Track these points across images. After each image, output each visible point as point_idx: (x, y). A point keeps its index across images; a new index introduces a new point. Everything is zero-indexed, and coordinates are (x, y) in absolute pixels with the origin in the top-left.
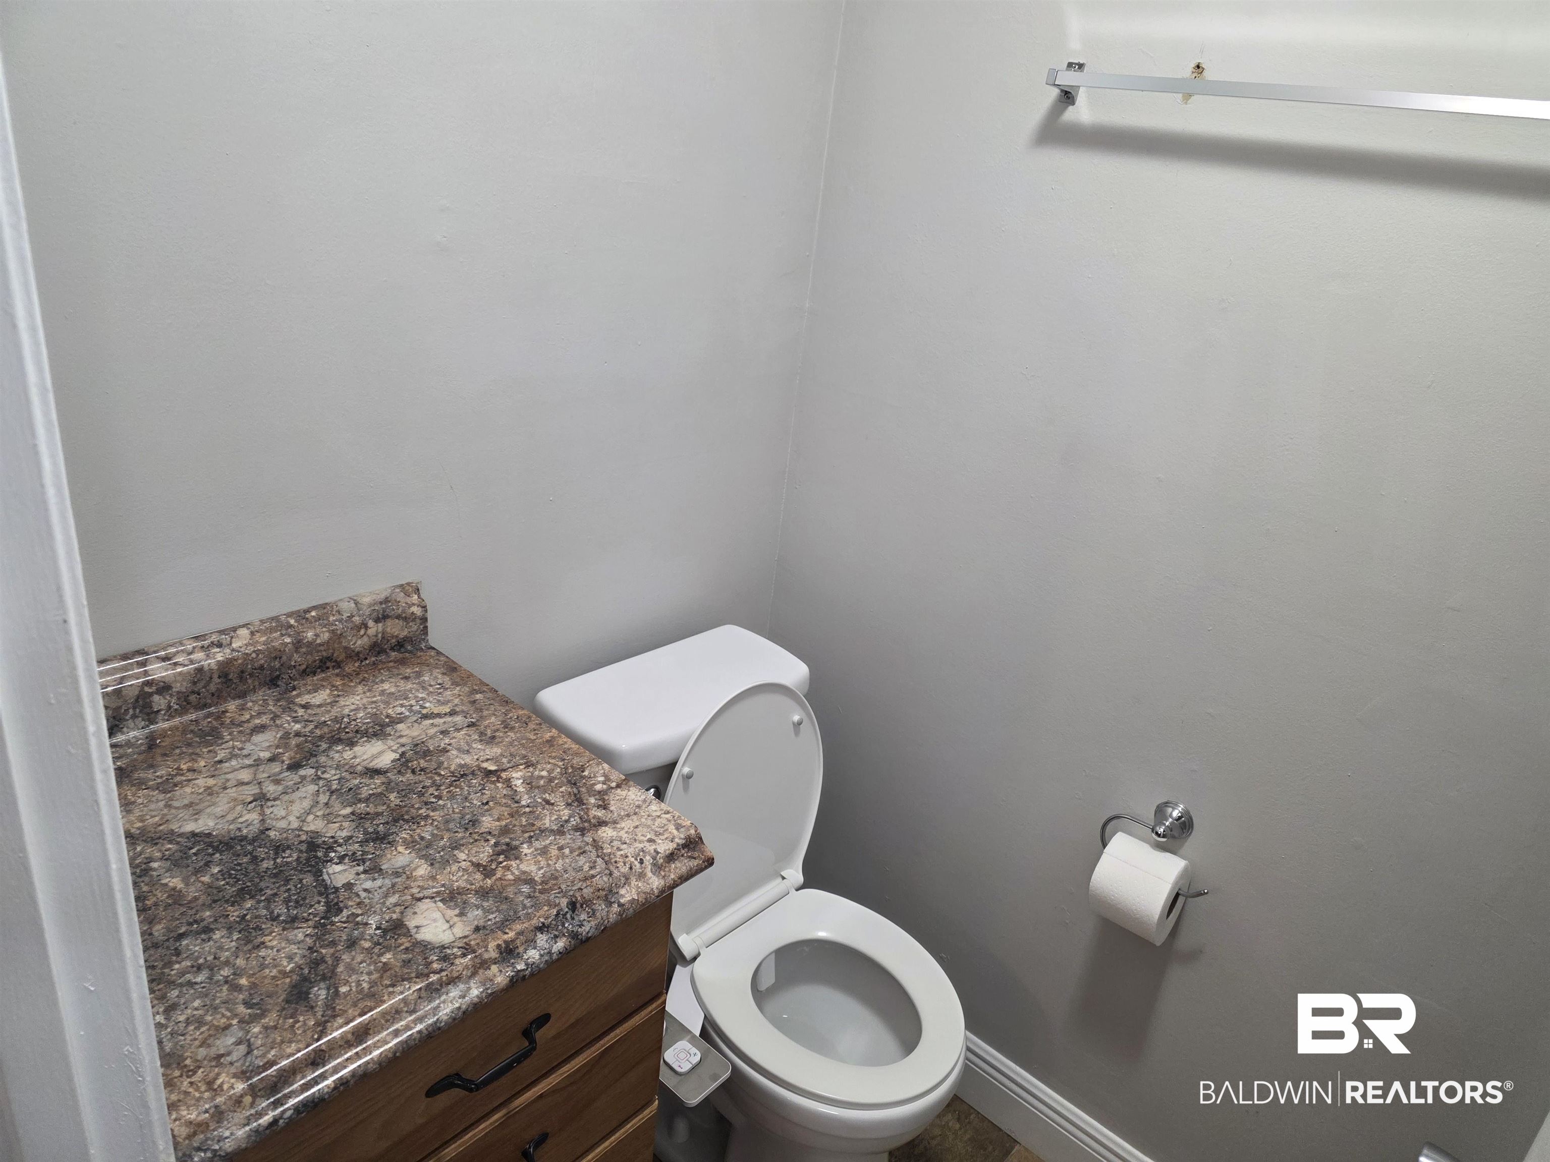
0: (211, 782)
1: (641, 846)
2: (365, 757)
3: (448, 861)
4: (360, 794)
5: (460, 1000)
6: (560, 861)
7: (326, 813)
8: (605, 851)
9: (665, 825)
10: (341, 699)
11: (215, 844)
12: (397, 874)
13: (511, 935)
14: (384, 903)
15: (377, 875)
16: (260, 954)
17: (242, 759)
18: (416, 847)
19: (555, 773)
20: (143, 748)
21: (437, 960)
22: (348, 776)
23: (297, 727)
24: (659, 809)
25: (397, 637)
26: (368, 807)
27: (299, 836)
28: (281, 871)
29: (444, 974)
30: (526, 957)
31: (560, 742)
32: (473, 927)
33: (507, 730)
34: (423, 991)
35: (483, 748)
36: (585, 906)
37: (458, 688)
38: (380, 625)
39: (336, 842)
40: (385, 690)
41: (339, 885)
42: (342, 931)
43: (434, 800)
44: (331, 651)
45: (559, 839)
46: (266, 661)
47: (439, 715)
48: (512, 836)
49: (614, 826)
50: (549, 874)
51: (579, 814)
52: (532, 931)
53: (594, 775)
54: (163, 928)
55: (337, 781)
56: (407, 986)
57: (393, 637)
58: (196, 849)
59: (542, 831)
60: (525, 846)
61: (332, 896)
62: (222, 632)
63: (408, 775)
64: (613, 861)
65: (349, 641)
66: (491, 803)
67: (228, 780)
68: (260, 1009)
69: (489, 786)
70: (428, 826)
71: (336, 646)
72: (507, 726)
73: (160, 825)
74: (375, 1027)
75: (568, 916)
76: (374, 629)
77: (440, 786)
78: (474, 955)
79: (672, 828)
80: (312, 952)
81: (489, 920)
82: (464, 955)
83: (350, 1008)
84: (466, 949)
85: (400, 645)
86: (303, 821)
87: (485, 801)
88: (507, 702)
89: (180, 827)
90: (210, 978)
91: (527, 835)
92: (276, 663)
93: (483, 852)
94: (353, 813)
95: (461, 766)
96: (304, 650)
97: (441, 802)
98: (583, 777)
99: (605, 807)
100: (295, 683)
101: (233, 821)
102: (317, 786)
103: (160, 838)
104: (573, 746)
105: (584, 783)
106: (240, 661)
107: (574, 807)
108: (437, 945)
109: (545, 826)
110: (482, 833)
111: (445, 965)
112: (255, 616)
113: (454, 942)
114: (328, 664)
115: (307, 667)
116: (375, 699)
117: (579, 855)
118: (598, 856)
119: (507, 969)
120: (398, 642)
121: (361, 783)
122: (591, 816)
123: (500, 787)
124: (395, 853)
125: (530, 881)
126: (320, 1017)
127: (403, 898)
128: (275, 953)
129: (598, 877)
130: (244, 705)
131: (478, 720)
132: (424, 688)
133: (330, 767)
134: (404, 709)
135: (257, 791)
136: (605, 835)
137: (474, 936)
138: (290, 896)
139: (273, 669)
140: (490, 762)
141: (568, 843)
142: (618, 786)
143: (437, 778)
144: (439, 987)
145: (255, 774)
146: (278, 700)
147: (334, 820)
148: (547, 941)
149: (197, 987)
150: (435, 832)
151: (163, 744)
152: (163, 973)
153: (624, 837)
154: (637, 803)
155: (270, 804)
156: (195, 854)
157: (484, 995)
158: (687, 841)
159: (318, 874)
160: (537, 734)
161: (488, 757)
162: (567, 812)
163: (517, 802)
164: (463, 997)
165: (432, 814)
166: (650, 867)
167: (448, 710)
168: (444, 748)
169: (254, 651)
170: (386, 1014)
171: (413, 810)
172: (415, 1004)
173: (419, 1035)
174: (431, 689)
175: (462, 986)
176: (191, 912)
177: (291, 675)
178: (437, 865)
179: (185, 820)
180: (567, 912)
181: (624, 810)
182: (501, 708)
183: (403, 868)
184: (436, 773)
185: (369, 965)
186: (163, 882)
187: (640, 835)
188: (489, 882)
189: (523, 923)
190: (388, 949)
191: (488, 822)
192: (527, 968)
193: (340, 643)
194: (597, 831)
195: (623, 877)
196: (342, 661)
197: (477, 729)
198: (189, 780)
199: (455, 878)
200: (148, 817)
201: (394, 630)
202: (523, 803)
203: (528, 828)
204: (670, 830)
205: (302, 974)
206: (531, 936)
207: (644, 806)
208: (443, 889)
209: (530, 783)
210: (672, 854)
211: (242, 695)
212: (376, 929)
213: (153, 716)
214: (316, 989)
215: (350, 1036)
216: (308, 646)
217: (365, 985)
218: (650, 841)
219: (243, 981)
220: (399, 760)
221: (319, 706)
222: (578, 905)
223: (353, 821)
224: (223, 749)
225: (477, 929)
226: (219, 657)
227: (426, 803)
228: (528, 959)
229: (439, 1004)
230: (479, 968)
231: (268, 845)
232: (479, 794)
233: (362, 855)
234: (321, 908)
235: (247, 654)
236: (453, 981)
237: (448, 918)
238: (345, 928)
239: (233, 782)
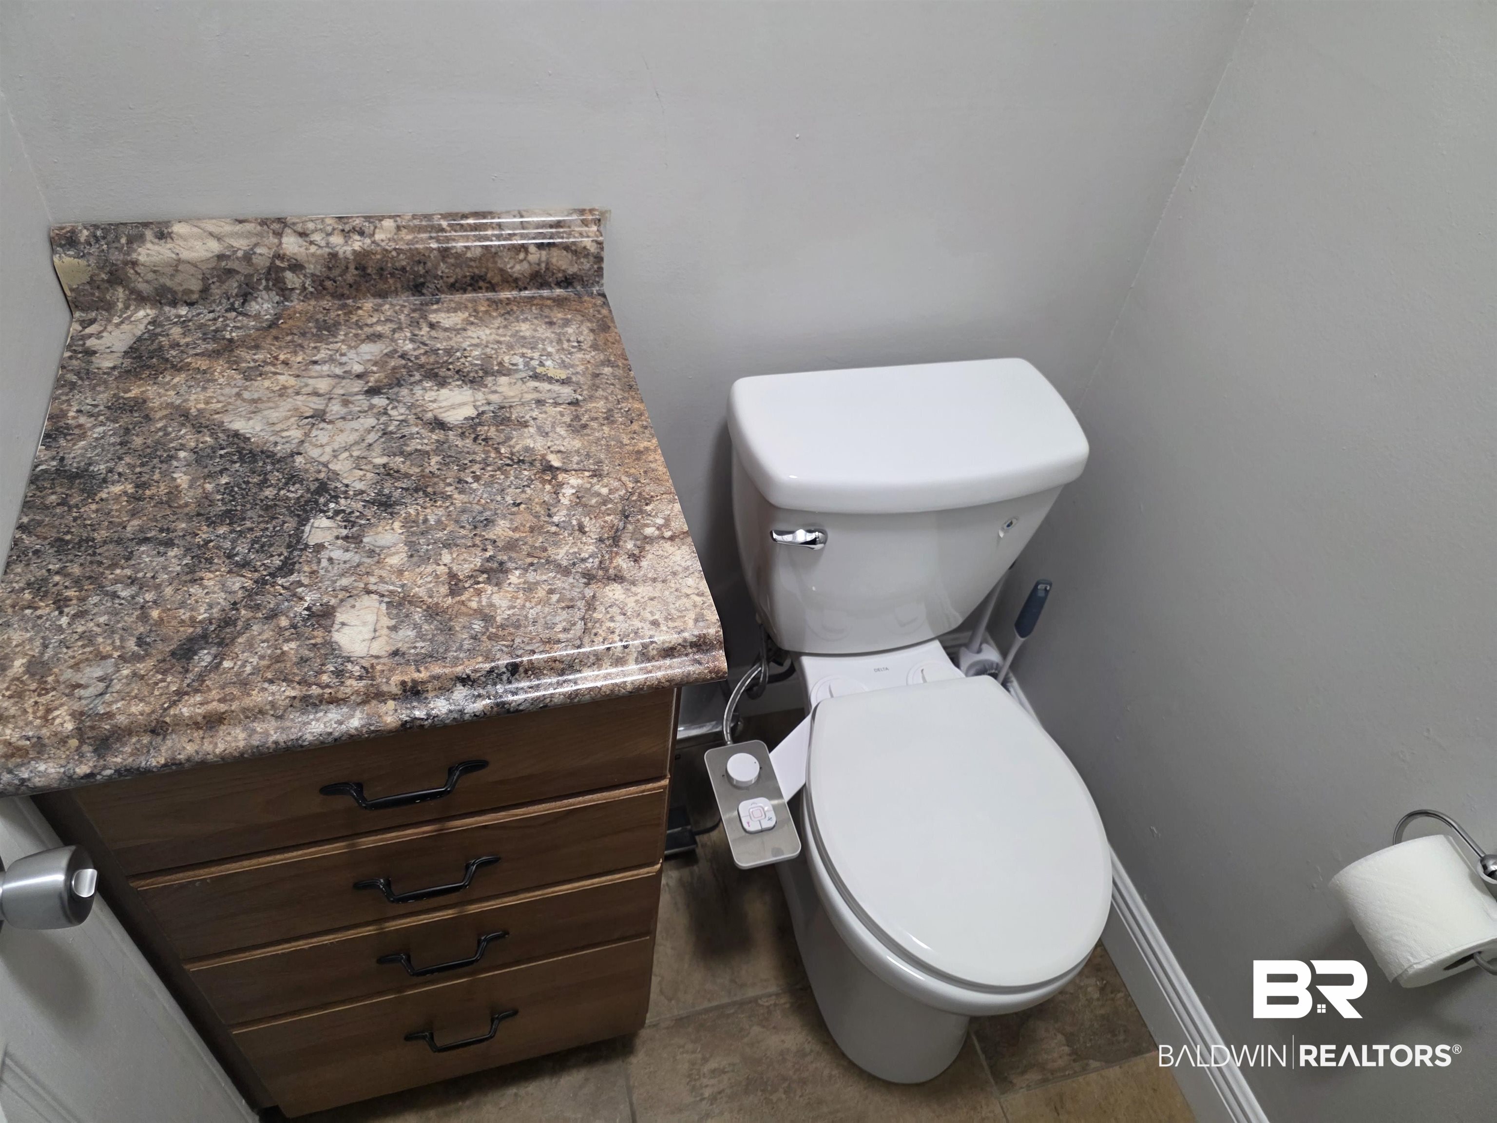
0: (292, 381)
1: (640, 625)
2: (444, 404)
3: (429, 559)
4: (407, 445)
5: (335, 726)
6: (539, 607)
7: (363, 455)
8: (595, 615)
9: (687, 610)
10: (472, 328)
11: (245, 452)
12: (371, 553)
13: (423, 675)
14: (335, 582)
15: (353, 546)
16: (191, 590)
17: (335, 367)
18: (412, 529)
19: (617, 495)
20: (264, 325)
21: (332, 672)
22: (411, 418)
23: (409, 346)
24: (695, 585)
25: (564, 271)
26: (404, 463)
27: (320, 472)
28: (276, 505)
29: (328, 691)
30: (431, 705)
31: (651, 458)
32: (394, 649)
33: (606, 422)
34: (297, 701)
35: (565, 435)
36: (530, 672)
37: (593, 353)
38: (544, 253)
39: (346, 492)
40: (521, 331)
41: (312, 543)
42: (275, 596)
43: (470, 480)
44: (484, 270)
45: (559, 579)
46: (408, 264)
47: (550, 380)
48: (514, 555)
49: (628, 587)
50: (514, 618)
51: (603, 556)
52: (451, 679)
53: (656, 513)
54: (139, 525)
55: (398, 423)
56: (283, 689)
57: (559, 270)
58: (225, 451)
59: (548, 562)
60: (517, 573)
61: (296, 553)
62: (368, 218)
63: (467, 441)
64: (594, 631)
65: (506, 263)
66: (523, 506)
67: (307, 385)
68: (146, 650)
69: (537, 484)
70: (441, 509)
71: (490, 265)
72: (609, 418)
73: (218, 413)
74: (232, 719)
75: (505, 677)
76: (535, 255)
77: (488, 465)
78: (370, 682)
79: (691, 616)
80: (233, 609)
81: (415, 648)
82: (361, 678)
83: (217, 688)
84: (367, 672)
85: (567, 282)
86: (335, 457)
87: (518, 502)
88: (631, 387)
89: (230, 422)
90: (133, 597)
91: (529, 560)
92: (421, 268)
93: (471, 562)
94: (384, 466)
95: (527, 449)
96: (452, 261)
97: (475, 486)
98: (641, 511)
99: (635, 558)
100: (443, 296)
101: (276, 433)
102: (376, 421)
103: (206, 427)
104: (660, 468)
105: (638, 520)
106: (378, 257)
107: (603, 546)
108: (344, 655)
109: (557, 557)
110: (486, 539)
111: (335, 681)
112: (408, 208)
113: (362, 658)
114: (481, 284)
115: (456, 281)
116: (502, 339)
117: (563, 608)
118: (583, 619)
119: (404, 712)
120: (566, 278)
121: (418, 433)
122: (614, 564)
123: (547, 490)
124: (388, 528)
125: (488, 619)
126: (185, 685)
127: (356, 584)
128: (203, 595)
129: (563, 644)
130: (381, 305)
131: (584, 400)
132: (559, 341)
133: (404, 404)
134: (522, 360)
135: (321, 407)
136: (610, 594)
137: (385, 660)
138: (262, 536)
139: (417, 275)
140: (559, 455)
141: (564, 588)
142: (672, 538)
143: (493, 455)
144: (317, 703)
145: (334, 387)
146: (414, 311)
147: (363, 467)
148: (466, 696)
149: (117, 601)
150: (443, 519)
151: (283, 326)
152: (103, 573)
153: (629, 606)
154: (676, 568)
155: (322, 425)
156: (221, 456)
157: (364, 730)
158: (699, 640)
159: (303, 521)
160: (633, 438)
161: (562, 449)
162: (592, 549)
163: (550, 516)
164: (340, 723)
165: (456, 496)
166: (635, 655)
167: (564, 377)
168: (526, 422)
169: (395, 249)
170: (248, 710)
171: (442, 485)
172: (285, 711)
173: (274, 746)
174: (566, 345)
175: (345, 710)
176: (172, 518)
177: (438, 286)
178: (415, 559)
179: (240, 416)
180: (504, 673)
181: (655, 570)
182: (621, 392)
183: (383, 548)
184: (496, 449)
185: (268, 647)
186: (175, 475)
187: (649, 610)
188: (449, 600)
189: (445, 667)
190: (298, 636)
191: (501, 530)
192: (427, 719)
193: (495, 263)
194: (606, 585)
195: (594, 655)
196: (497, 284)
197: (576, 410)
198: (275, 373)
199: (419, 582)
200: (215, 400)
201: (560, 263)
202: (556, 519)
203: (538, 553)
204: (686, 618)
205: (207, 629)
206: (449, 685)
207: (681, 576)
208: (400, 590)
209: (579, 498)
210: (673, 649)
211: (382, 295)
212: (305, 609)
213: (287, 292)
214: (206, 651)
215: (200, 719)
216: (456, 258)
217: (248, 669)
218: (655, 623)
219: (155, 614)
220: (473, 419)
221: (446, 330)
222: (521, 669)
223: (379, 474)
224: (328, 349)
225: (395, 653)
226: (357, 246)
227: (460, 481)
228: (433, 709)
229: (312, 720)
230: (373, 698)
231: (286, 472)
232: (518, 491)
233: (357, 517)
234: (277, 562)
235: (386, 250)
236: (334, 701)
237: (378, 627)
238: (281, 594)
239: (309, 390)
